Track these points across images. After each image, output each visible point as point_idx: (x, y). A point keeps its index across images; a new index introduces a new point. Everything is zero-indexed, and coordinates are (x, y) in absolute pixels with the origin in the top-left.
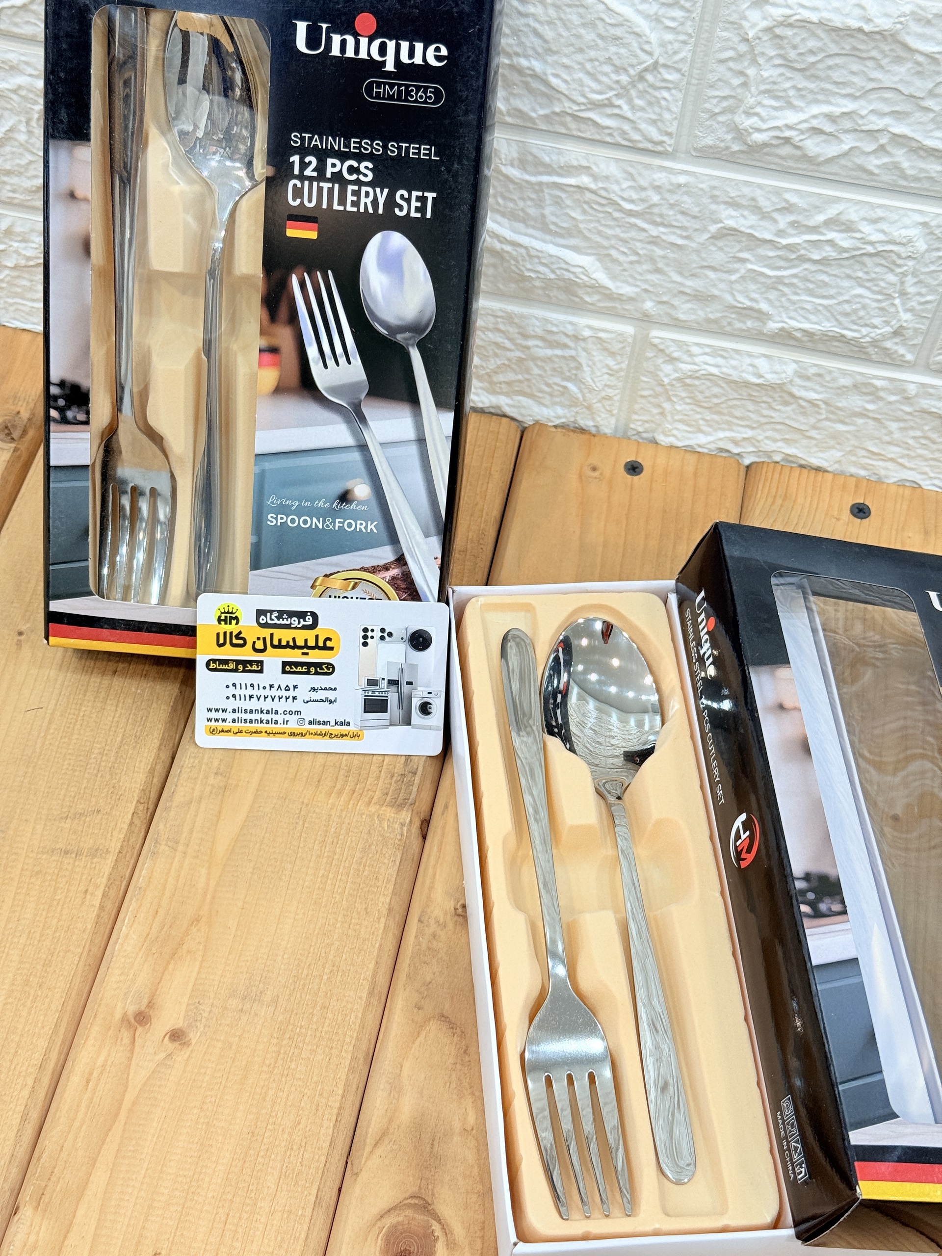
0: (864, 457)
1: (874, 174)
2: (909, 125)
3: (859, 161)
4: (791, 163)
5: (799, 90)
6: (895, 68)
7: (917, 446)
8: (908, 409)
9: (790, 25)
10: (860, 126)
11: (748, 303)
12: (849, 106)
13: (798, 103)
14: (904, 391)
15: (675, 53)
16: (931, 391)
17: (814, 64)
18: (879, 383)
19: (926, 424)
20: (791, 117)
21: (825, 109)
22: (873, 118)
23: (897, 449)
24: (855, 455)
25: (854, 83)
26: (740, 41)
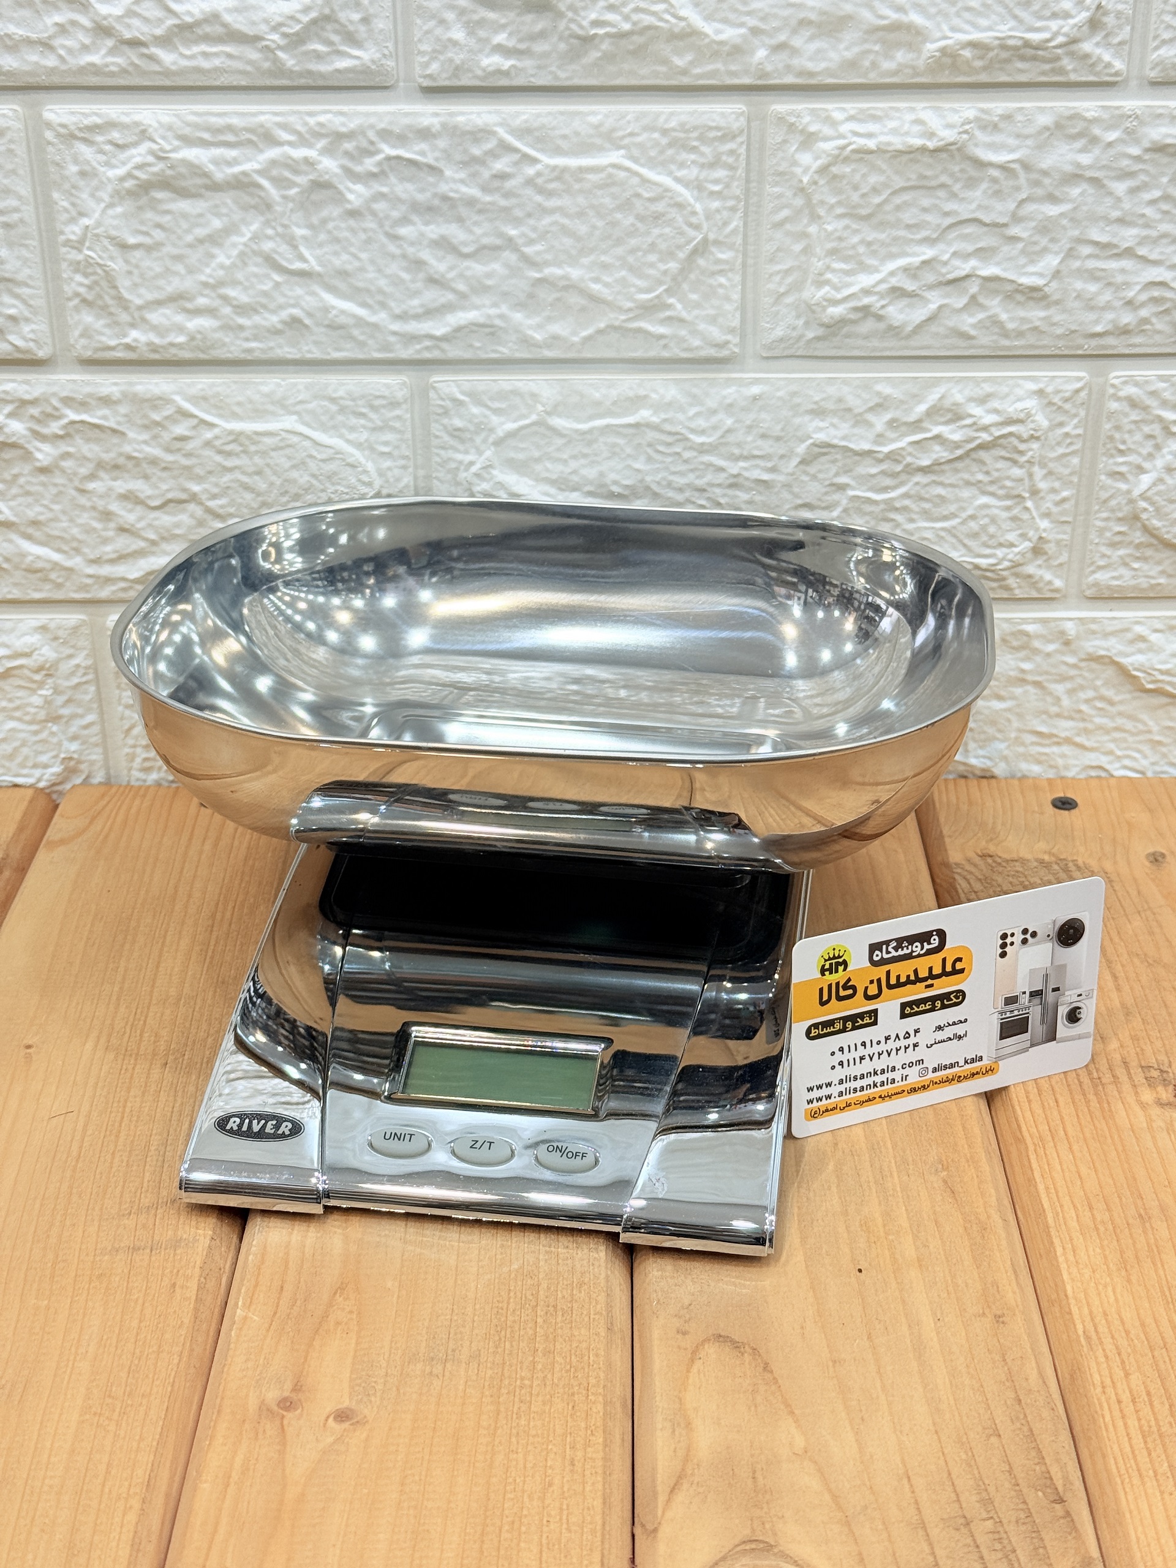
0: (1033, 744)
1: (972, 338)
2: (998, 264)
3: (951, 324)
4: (875, 343)
5: (869, 244)
6: (969, 194)
7: (1093, 712)
8: (1071, 660)
9: (846, 160)
10: (944, 275)
12: (928, 253)
13: (872, 262)
14: (1063, 633)
15: (726, 224)
16: (1093, 627)
17: (879, 205)
18: (1030, 628)
19: (1097, 678)
20: (865, 280)
21: (902, 262)
22: (957, 262)
23: (1070, 724)
24: (1023, 744)
25: (928, 223)
26: (795, 195)
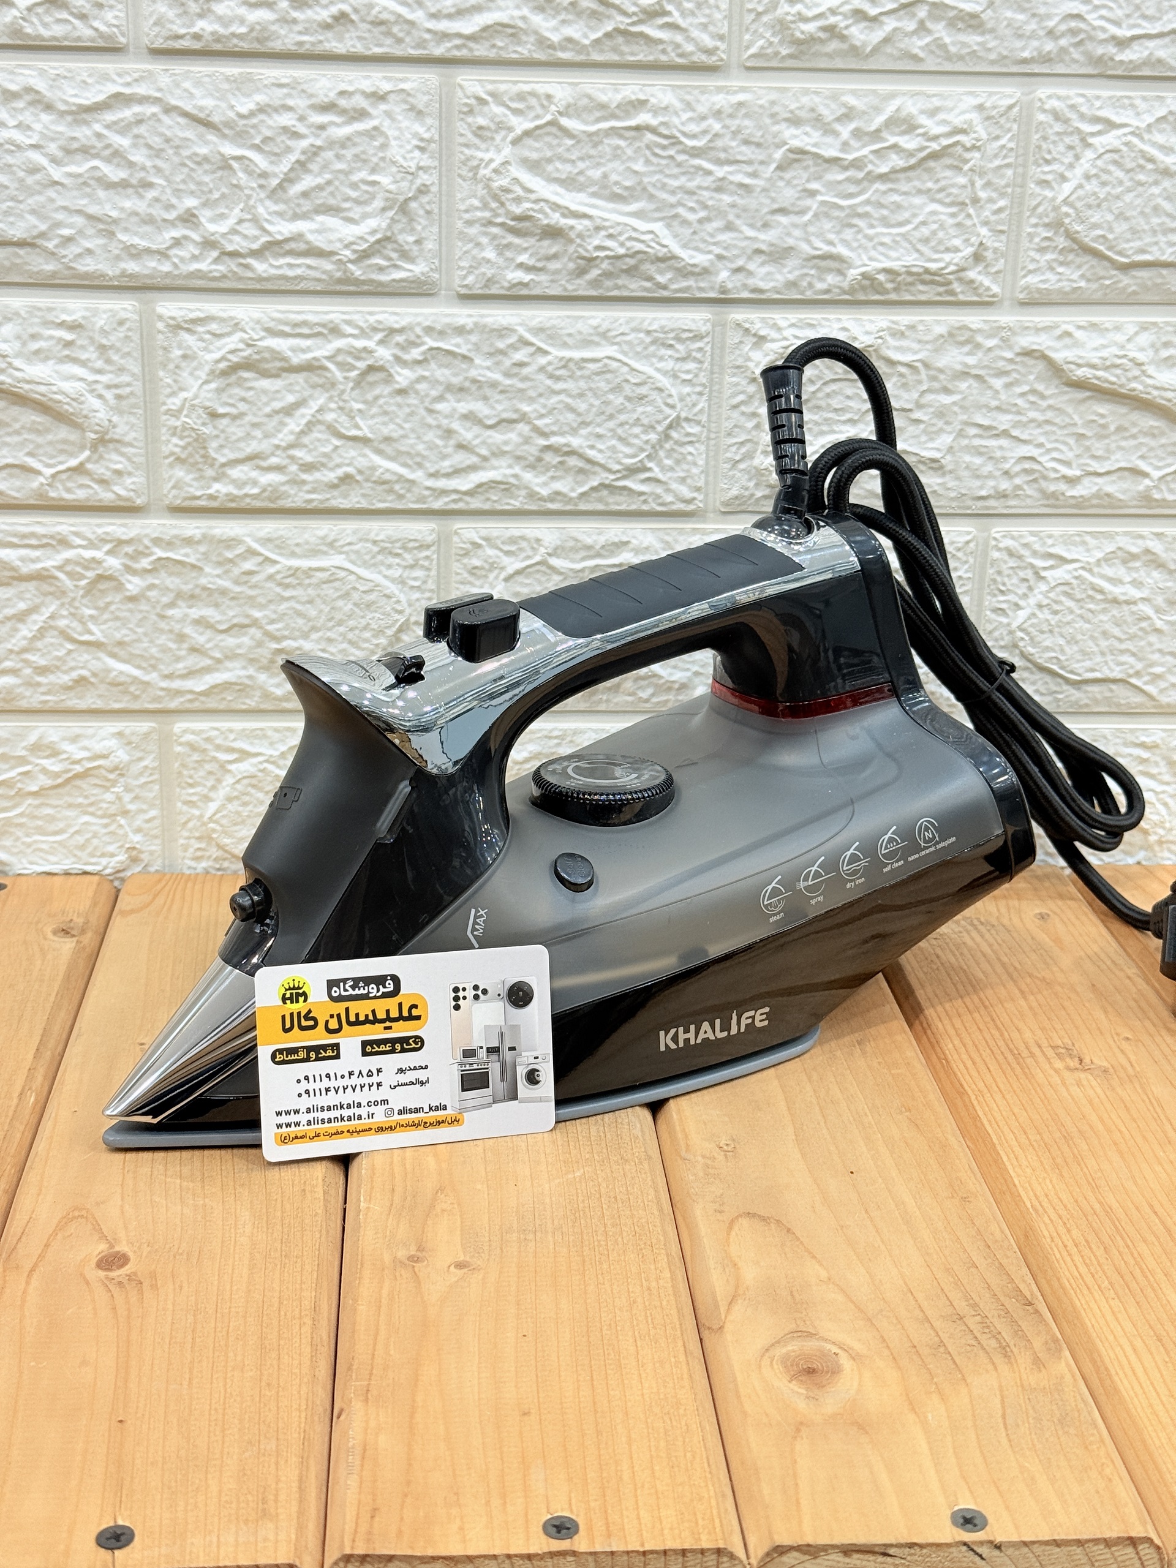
11: (826, 248)
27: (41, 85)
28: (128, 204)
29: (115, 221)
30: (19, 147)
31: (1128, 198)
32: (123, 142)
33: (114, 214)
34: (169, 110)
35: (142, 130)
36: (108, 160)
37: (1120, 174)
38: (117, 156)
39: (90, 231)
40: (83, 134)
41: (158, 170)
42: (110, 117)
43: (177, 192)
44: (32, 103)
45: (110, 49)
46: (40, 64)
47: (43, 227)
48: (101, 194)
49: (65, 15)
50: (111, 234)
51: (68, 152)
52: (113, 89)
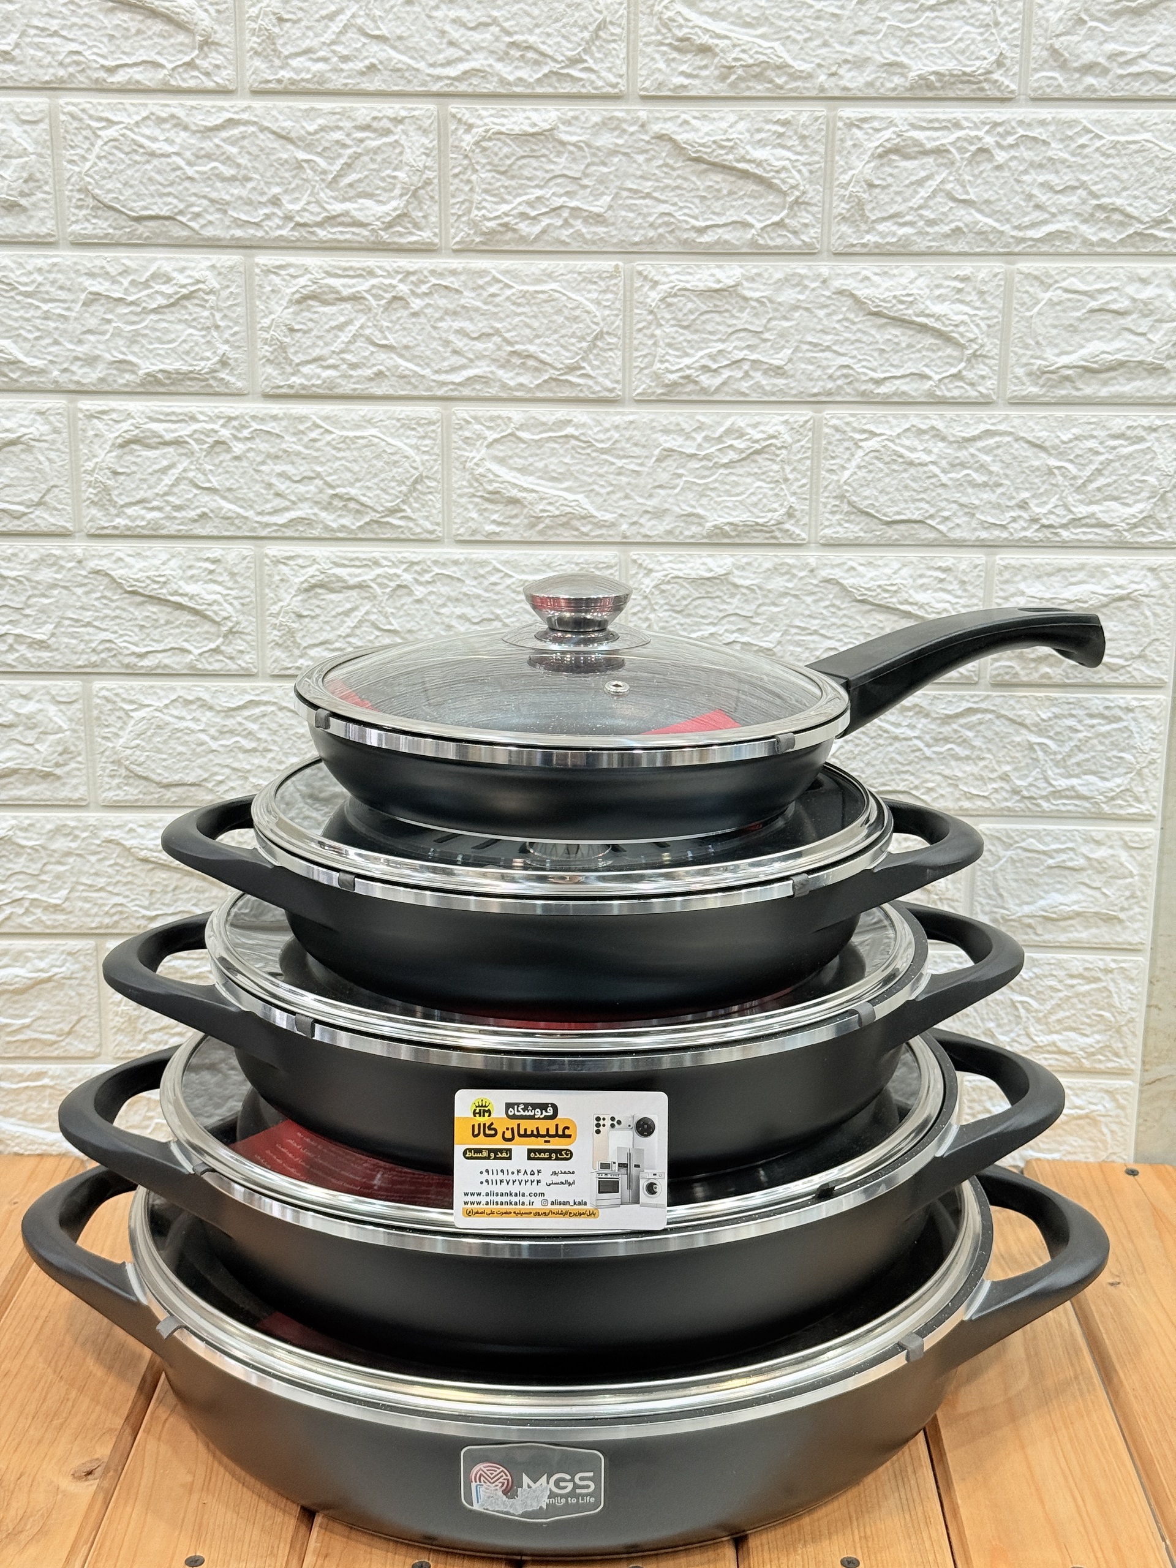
27: (206, 696)
28: (256, 761)
29: (249, 771)
30: (193, 731)
31: (873, 753)
32: (254, 727)
33: (248, 767)
34: (281, 709)
35: (265, 720)
36: (245, 737)
37: (867, 740)
38: (250, 734)
39: (233, 777)
40: (231, 723)
41: (275, 742)
42: (246, 713)
43: (286, 754)
44: (201, 706)
45: (247, 675)
46: (206, 684)
47: (206, 776)
48: (241, 756)
49: (221, 657)
50: (246, 778)
51: (221, 733)
52: (248, 698)
